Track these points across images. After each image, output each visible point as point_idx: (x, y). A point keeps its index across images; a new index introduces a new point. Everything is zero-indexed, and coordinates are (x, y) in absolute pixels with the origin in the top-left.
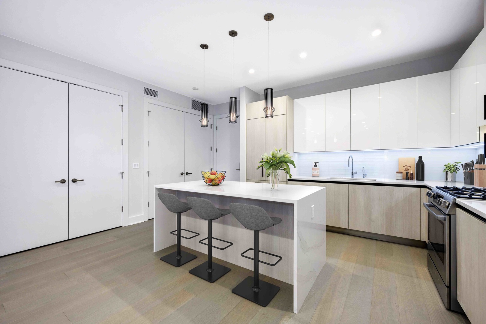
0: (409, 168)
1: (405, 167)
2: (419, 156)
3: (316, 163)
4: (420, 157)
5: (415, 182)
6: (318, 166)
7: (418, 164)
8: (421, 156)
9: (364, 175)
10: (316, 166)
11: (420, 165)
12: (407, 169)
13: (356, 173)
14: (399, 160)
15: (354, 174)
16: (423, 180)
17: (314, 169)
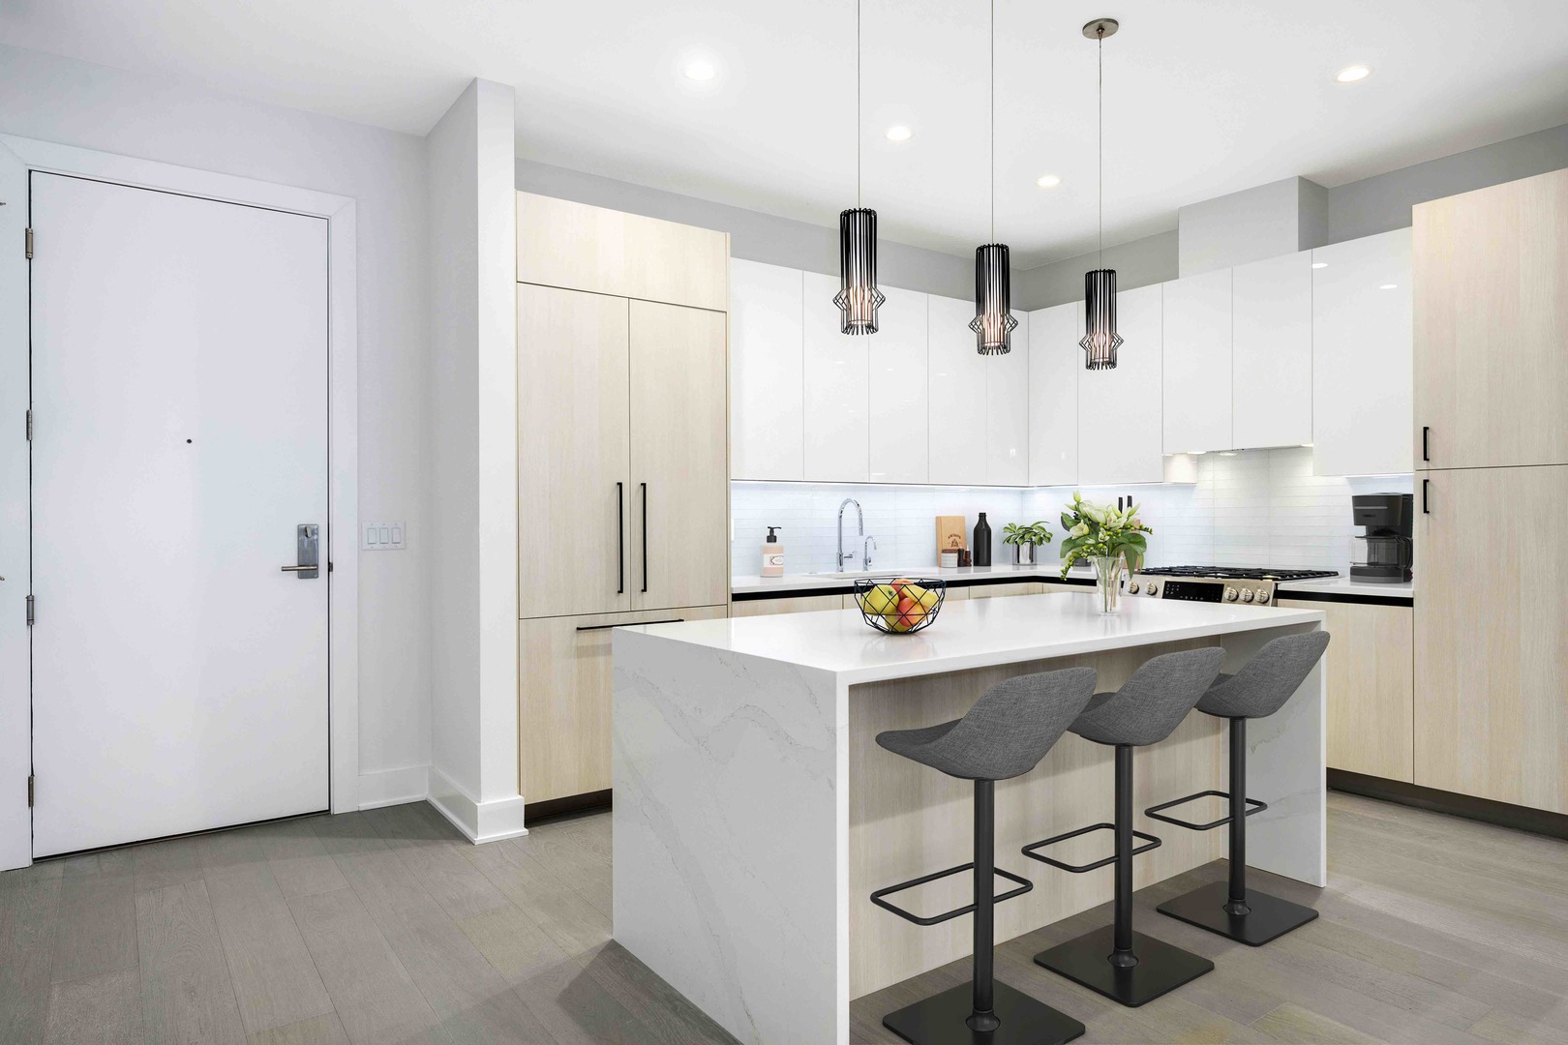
0: (957, 539)
1: (952, 539)
2: (980, 514)
3: (772, 530)
4: (982, 516)
5: (972, 573)
6: (777, 539)
7: (977, 531)
8: (985, 514)
9: (867, 561)
10: (772, 538)
11: (982, 531)
12: (954, 543)
13: (850, 557)
14: (939, 520)
15: (845, 561)
16: (989, 564)
17: (765, 551)
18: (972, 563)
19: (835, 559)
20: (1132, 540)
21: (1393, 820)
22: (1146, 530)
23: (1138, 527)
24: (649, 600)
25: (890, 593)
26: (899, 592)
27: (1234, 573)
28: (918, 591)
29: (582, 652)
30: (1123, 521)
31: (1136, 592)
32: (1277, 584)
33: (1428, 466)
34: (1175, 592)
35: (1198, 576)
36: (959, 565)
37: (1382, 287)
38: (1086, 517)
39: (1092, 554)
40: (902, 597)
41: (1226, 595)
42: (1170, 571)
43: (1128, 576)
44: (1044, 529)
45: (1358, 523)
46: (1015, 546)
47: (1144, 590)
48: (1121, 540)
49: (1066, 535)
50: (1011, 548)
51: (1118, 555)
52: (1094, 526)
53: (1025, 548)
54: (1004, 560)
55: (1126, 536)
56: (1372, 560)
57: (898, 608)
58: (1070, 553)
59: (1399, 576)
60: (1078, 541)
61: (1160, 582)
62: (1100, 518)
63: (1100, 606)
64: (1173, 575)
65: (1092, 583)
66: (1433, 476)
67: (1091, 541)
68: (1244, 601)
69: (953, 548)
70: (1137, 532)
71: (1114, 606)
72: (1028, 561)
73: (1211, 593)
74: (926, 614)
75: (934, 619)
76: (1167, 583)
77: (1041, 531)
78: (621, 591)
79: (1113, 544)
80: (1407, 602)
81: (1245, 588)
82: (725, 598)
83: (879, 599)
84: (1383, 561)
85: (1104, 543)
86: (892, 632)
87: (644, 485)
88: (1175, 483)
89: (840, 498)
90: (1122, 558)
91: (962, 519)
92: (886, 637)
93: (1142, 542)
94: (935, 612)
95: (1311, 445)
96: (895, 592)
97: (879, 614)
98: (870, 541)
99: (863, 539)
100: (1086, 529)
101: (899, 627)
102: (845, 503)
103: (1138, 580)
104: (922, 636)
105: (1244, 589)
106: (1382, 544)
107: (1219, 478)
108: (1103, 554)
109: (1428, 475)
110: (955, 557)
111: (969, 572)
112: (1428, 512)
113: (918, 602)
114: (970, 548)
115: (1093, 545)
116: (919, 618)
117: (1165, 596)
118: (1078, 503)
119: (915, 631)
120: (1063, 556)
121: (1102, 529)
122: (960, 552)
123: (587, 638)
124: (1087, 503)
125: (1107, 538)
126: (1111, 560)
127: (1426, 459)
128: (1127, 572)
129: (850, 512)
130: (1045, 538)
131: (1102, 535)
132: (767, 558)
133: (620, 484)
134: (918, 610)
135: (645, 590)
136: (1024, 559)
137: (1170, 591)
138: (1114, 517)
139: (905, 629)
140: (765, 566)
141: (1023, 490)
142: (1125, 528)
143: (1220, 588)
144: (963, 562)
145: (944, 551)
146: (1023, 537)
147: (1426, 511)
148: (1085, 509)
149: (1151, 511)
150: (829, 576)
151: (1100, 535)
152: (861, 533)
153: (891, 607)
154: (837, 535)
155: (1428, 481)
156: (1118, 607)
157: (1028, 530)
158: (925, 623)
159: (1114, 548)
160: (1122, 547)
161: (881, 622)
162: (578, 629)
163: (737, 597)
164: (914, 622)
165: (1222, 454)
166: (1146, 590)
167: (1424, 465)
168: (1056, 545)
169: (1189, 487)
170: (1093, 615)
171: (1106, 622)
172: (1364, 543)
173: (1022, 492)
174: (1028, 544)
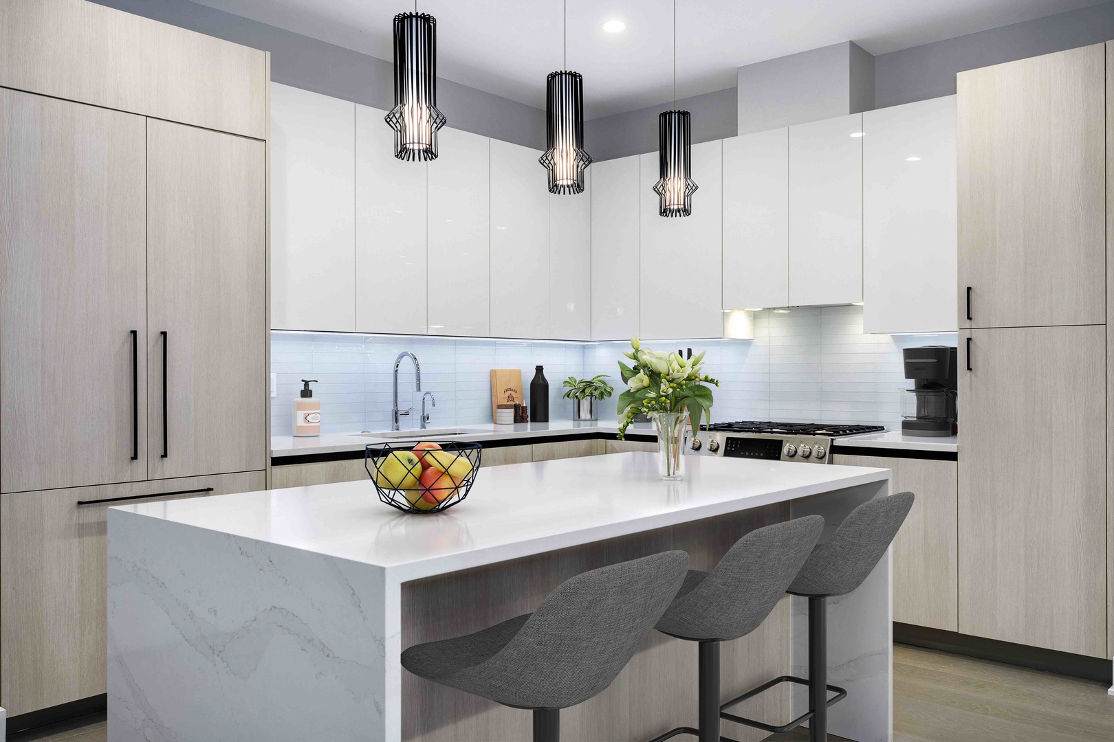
0: (513, 393)
1: (508, 393)
2: (537, 367)
3: (306, 383)
4: (539, 369)
5: (529, 430)
6: (313, 393)
7: (533, 384)
8: (542, 366)
9: (425, 418)
10: (306, 393)
11: (539, 386)
12: (510, 398)
13: (407, 414)
14: (493, 374)
15: (401, 418)
16: (546, 420)
17: (300, 407)
18: (529, 419)
19: (390, 416)
20: (697, 393)
21: (941, 670)
22: (712, 381)
23: (703, 379)
24: (171, 467)
25: (410, 461)
26: (421, 460)
27: (791, 429)
28: (446, 457)
29: (82, 530)
30: (688, 371)
31: (698, 449)
32: (832, 440)
33: (971, 325)
34: (736, 448)
35: (756, 432)
36: (515, 421)
37: (908, 159)
38: (645, 366)
39: (652, 409)
40: (426, 466)
41: (785, 450)
42: (729, 427)
43: (690, 434)
44: (605, 384)
45: (908, 376)
46: (576, 400)
47: (706, 447)
48: (687, 393)
49: (624, 388)
50: (570, 402)
51: (682, 411)
52: (654, 376)
53: (585, 404)
54: (562, 416)
55: (690, 389)
56: (922, 414)
57: (420, 479)
58: (628, 409)
59: (948, 429)
60: (638, 395)
61: (720, 438)
62: (662, 367)
63: (662, 470)
64: (735, 431)
65: (653, 439)
66: (976, 335)
67: (652, 395)
68: (803, 457)
69: (509, 403)
70: (703, 384)
71: (678, 466)
72: (588, 417)
73: (771, 450)
74: (457, 488)
75: (467, 491)
76: (728, 439)
77: (602, 385)
78: (135, 457)
79: (676, 398)
80: (952, 456)
81: (802, 443)
82: (261, 462)
83: (397, 467)
84: (932, 415)
85: (667, 397)
86: (414, 511)
87: (164, 334)
88: (734, 339)
89: (397, 351)
90: (686, 413)
91: (519, 373)
92: (407, 517)
93: (707, 395)
94: (469, 484)
95: (862, 304)
96: (416, 459)
97: (396, 490)
98: (428, 397)
99: (420, 395)
100: (646, 381)
101: (422, 504)
102: (401, 357)
103: (703, 437)
104: (453, 515)
105: (802, 445)
106: (931, 397)
107: (774, 333)
108: (664, 409)
109: (971, 334)
110: (510, 413)
111: (526, 429)
112: (971, 370)
113: (446, 472)
114: (526, 403)
115: (653, 399)
116: (446, 493)
117: (727, 454)
118: (637, 350)
119: (444, 508)
120: (620, 412)
121: (663, 380)
122: (516, 407)
123: (90, 514)
124: (646, 351)
125: (671, 391)
126: (673, 416)
127: (969, 318)
128: (690, 428)
129: (407, 366)
130: (605, 393)
131: (665, 387)
132: (300, 415)
133: (134, 333)
134: (446, 482)
135: (165, 455)
136: (585, 414)
137: (731, 447)
138: (677, 367)
139: (431, 506)
140: (298, 425)
141: (585, 346)
142: (689, 379)
143: (779, 444)
144: (519, 418)
145: (500, 407)
146: (583, 391)
147: (969, 369)
148: (645, 358)
149: (712, 364)
150: (384, 436)
151: (663, 387)
152: (419, 390)
153: (410, 478)
154: (392, 390)
155: (971, 339)
156: (682, 471)
157: (589, 384)
158: (455, 499)
159: (677, 402)
160: (687, 401)
161: (400, 498)
162: (80, 503)
163: (278, 461)
164: (440, 498)
165: (775, 311)
166: (709, 447)
167: (967, 324)
168: (615, 400)
169: (747, 343)
170: (654, 478)
171: (669, 487)
172: (913, 396)
173: (584, 347)
174: (589, 398)
